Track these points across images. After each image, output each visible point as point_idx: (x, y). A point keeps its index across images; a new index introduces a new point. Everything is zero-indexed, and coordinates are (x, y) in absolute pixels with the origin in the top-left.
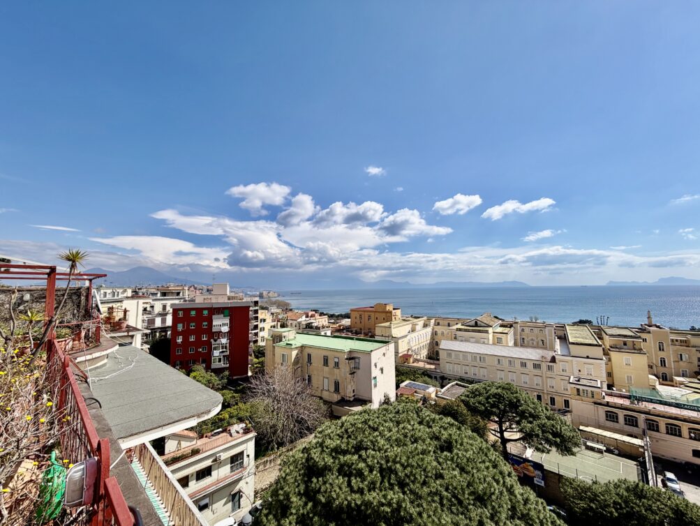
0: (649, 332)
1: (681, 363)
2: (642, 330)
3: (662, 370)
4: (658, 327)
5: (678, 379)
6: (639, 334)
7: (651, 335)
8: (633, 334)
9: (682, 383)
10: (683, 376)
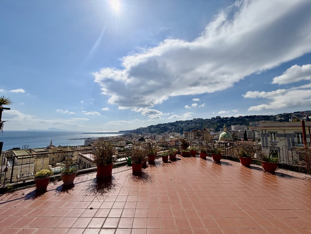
0: (51, 149)
1: (59, 158)
2: (48, 148)
3: (53, 162)
4: (54, 146)
5: (57, 164)
6: (48, 150)
7: (51, 150)
8: (45, 150)
9: (58, 165)
10: (58, 162)
